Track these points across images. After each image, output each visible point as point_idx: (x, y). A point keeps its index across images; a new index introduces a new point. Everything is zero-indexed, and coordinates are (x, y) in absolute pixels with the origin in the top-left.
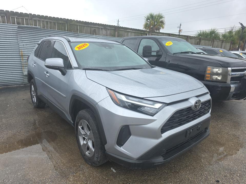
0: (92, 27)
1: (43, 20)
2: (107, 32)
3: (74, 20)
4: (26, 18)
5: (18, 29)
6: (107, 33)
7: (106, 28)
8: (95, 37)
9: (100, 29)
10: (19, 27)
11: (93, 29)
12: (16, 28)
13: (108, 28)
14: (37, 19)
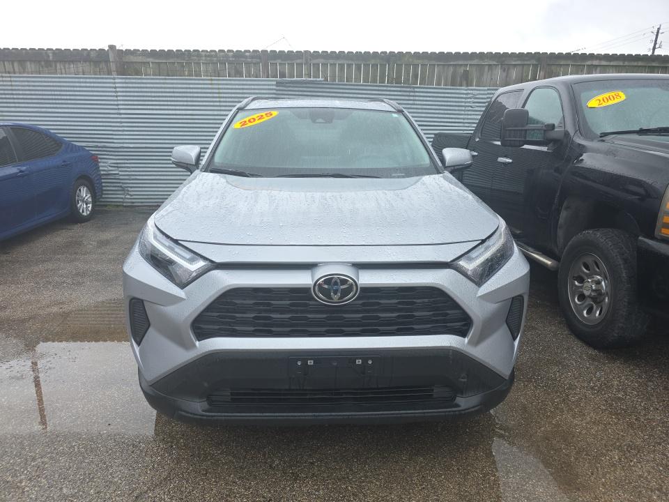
0: (461, 65)
1: (332, 61)
2: (508, 73)
3: (410, 53)
4: (299, 61)
5: (278, 88)
6: (507, 76)
7: (506, 62)
8: (465, 92)
9: (487, 68)
10: (278, 84)
11: (461, 70)
12: (272, 85)
13: (514, 63)
14: (321, 61)
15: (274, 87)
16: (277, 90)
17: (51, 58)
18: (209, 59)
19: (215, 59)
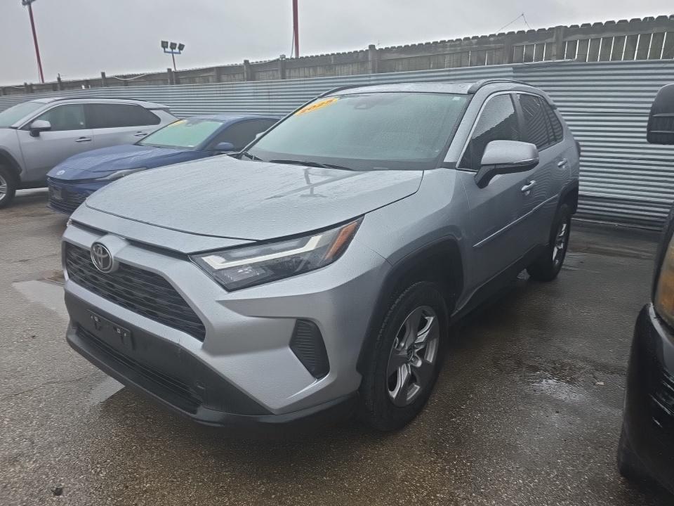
10: (516, 69)
12: (510, 71)
14: (578, 37)
15: (512, 74)
16: (514, 77)
17: (333, 62)
18: (452, 48)
19: (459, 48)
